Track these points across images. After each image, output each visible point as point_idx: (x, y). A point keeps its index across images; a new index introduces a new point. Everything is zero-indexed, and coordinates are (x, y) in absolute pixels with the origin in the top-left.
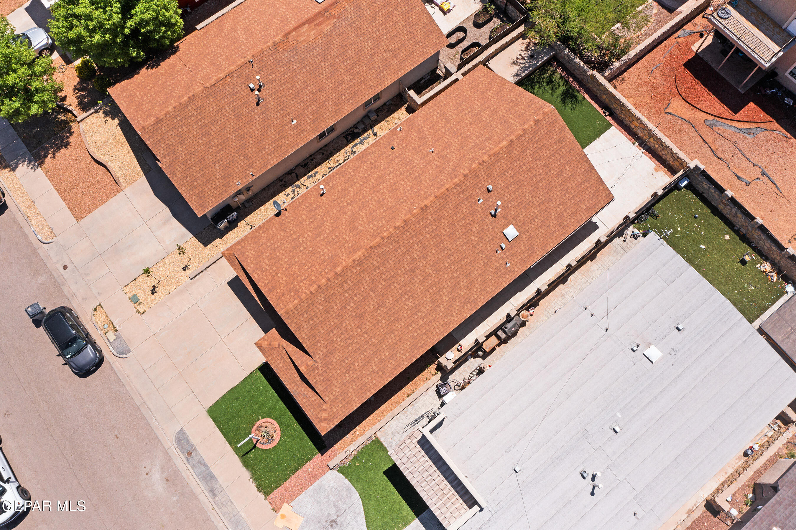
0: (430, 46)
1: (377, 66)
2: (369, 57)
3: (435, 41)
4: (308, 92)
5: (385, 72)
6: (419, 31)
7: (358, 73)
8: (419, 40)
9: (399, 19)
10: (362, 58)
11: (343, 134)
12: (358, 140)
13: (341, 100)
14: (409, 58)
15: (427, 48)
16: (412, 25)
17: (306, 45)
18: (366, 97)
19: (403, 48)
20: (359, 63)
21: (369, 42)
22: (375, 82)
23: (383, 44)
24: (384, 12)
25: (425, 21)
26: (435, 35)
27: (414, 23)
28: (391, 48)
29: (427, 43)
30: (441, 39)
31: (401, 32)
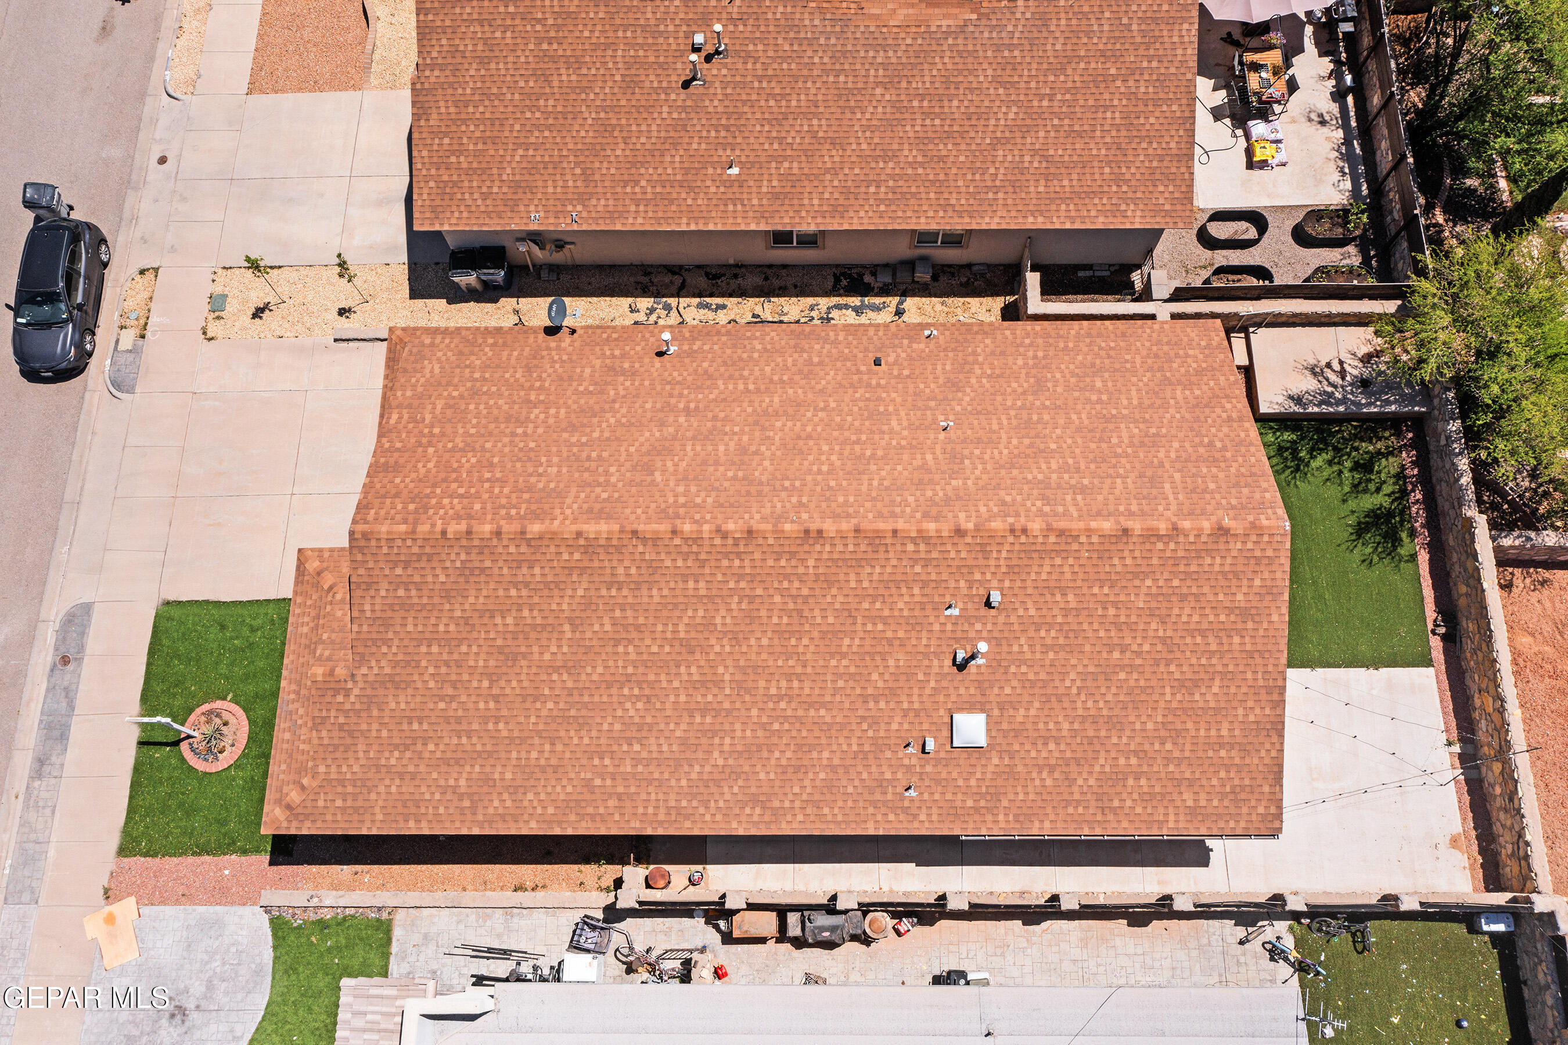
0: (1141, 206)
1: (992, 171)
2: (988, 141)
3: (1161, 201)
4: (806, 128)
5: (1000, 195)
6: (1142, 158)
7: (942, 159)
8: (1128, 177)
9: (1116, 102)
10: (972, 134)
11: (837, 266)
12: (855, 301)
13: (863, 190)
14: (1076, 201)
15: (1132, 207)
16: (1135, 133)
17: (872, 29)
18: (923, 220)
19: (1078, 170)
20: (959, 140)
21: (1014, 109)
22: (963, 202)
23: (1042, 134)
24: (1093, 65)
25: (1173, 145)
26: (1171, 188)
27: (1144, 133)
28: (1051, 152)
29: (1139, 195)
30: (1179, 207)
31: (1098, 133)
